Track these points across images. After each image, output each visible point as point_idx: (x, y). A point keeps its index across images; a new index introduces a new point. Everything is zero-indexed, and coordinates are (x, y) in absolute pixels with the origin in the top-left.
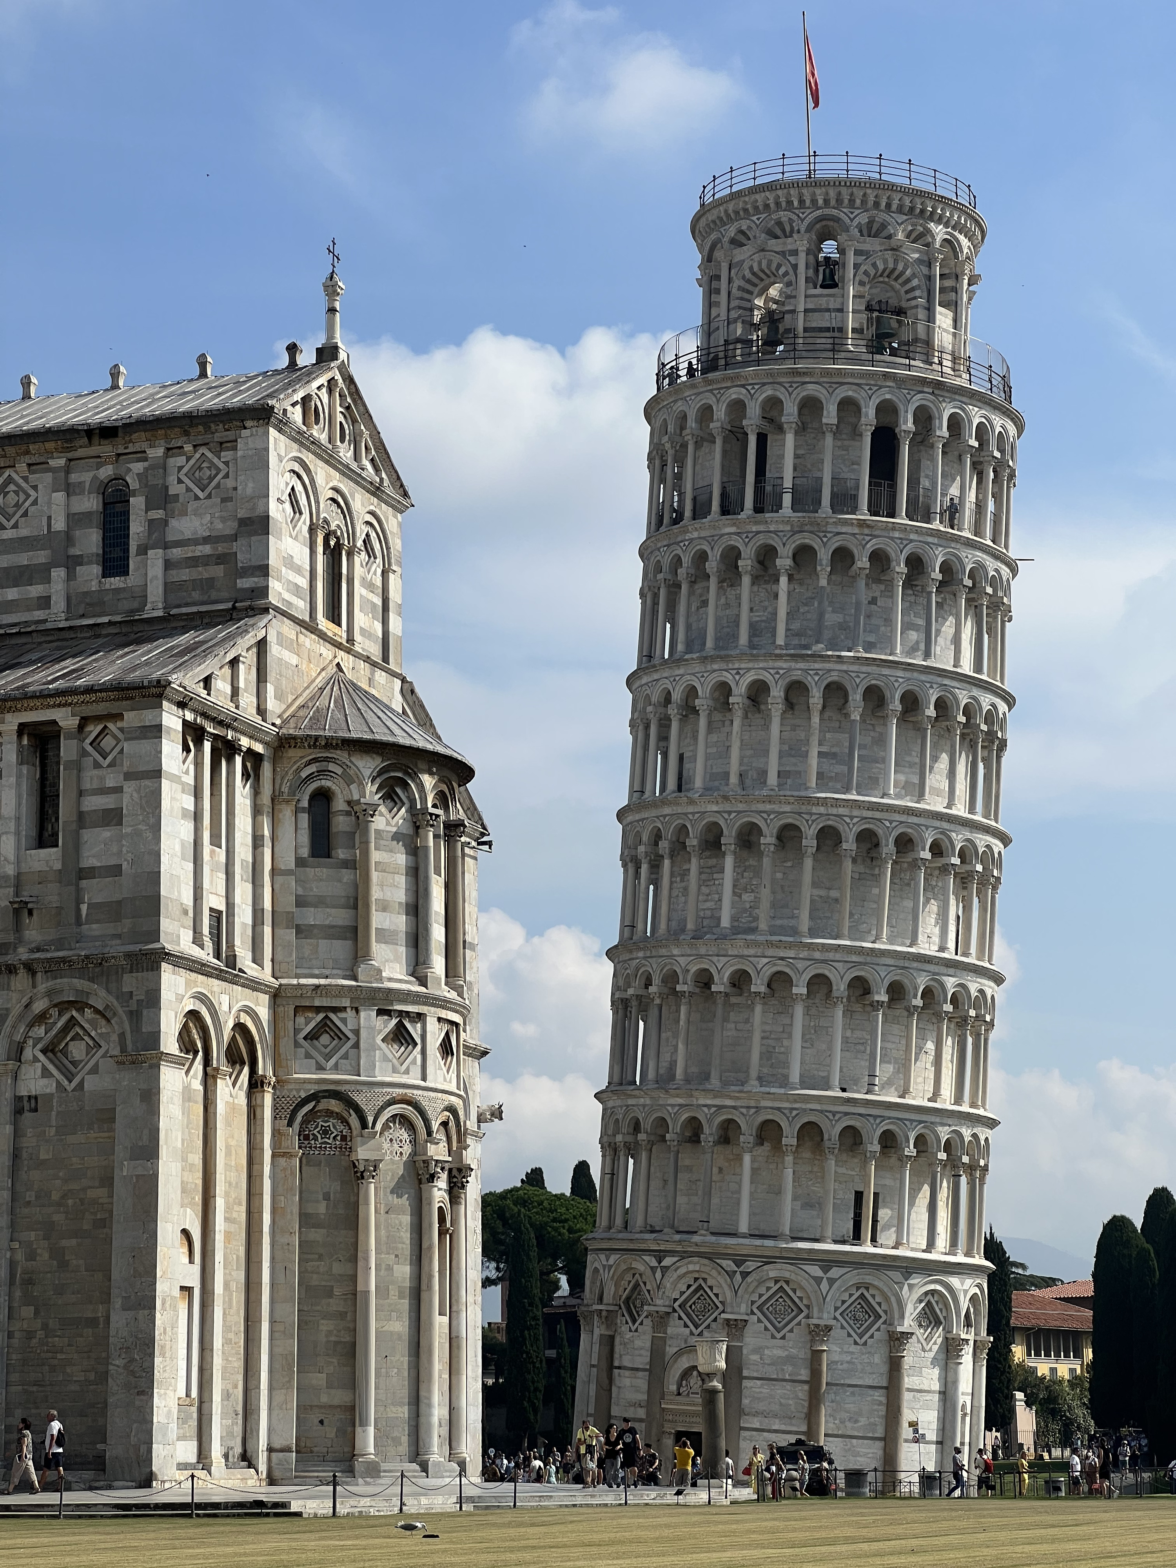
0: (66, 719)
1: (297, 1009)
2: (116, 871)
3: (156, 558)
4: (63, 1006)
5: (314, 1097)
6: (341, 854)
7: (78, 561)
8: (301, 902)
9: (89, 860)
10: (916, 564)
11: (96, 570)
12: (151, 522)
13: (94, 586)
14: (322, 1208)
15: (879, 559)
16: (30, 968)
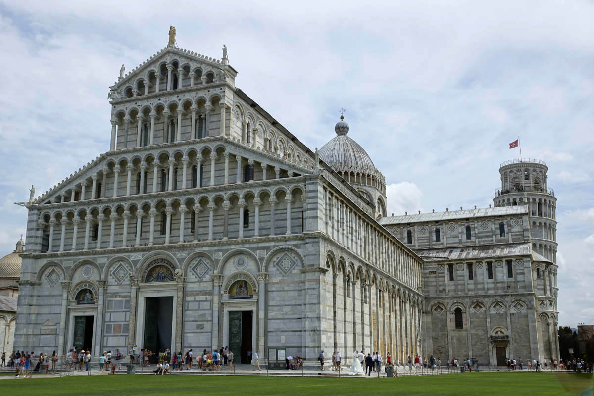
0: (513, 259)
1: (539, 300)
2: (524, 281)
3: (510, 234)
4: (517, 301)
5: (542, 313)
6: (542, 278)
7: (497, 234)
8: (537, 285)
9: (518, 279)
10: (545, 224)
11: (500, 236)
12: (509, 229)
13: (500, 238)
14: (544, 329)
15: (540, 223)
16: (512, 295)
